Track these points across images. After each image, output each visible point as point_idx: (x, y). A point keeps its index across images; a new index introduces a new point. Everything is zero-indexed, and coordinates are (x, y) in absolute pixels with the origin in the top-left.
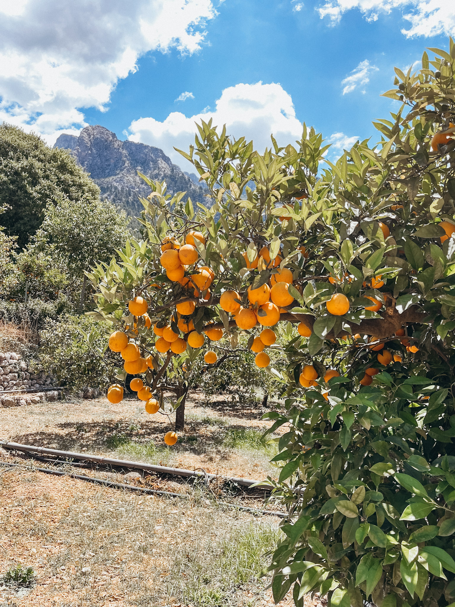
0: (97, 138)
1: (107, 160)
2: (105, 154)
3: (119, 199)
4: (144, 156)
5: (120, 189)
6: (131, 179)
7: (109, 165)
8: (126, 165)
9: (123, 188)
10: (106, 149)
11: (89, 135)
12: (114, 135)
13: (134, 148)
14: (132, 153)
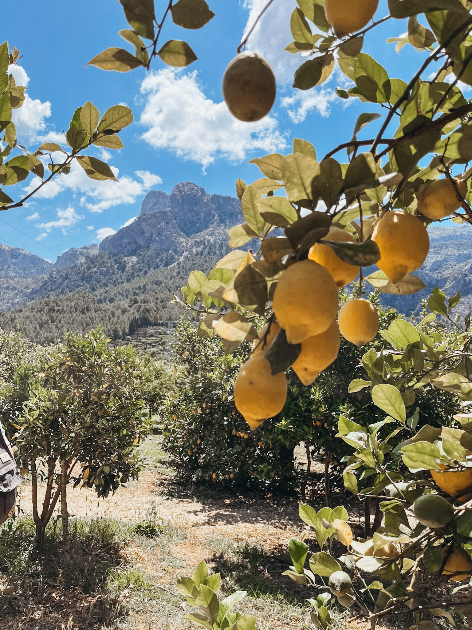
0: (188, 194)
1: (197, 215)
2: (196, 209)
3: (212, 252)
4: (232, 209)
5: (212, 242)
6: (222, 232)
7: (200, 219)
8: (216, 218)
9: (215, 241)
10: (196, 204)
11: (180, 192)
12: (203, 190)
13: (221, 201)
14: (220, 206)
